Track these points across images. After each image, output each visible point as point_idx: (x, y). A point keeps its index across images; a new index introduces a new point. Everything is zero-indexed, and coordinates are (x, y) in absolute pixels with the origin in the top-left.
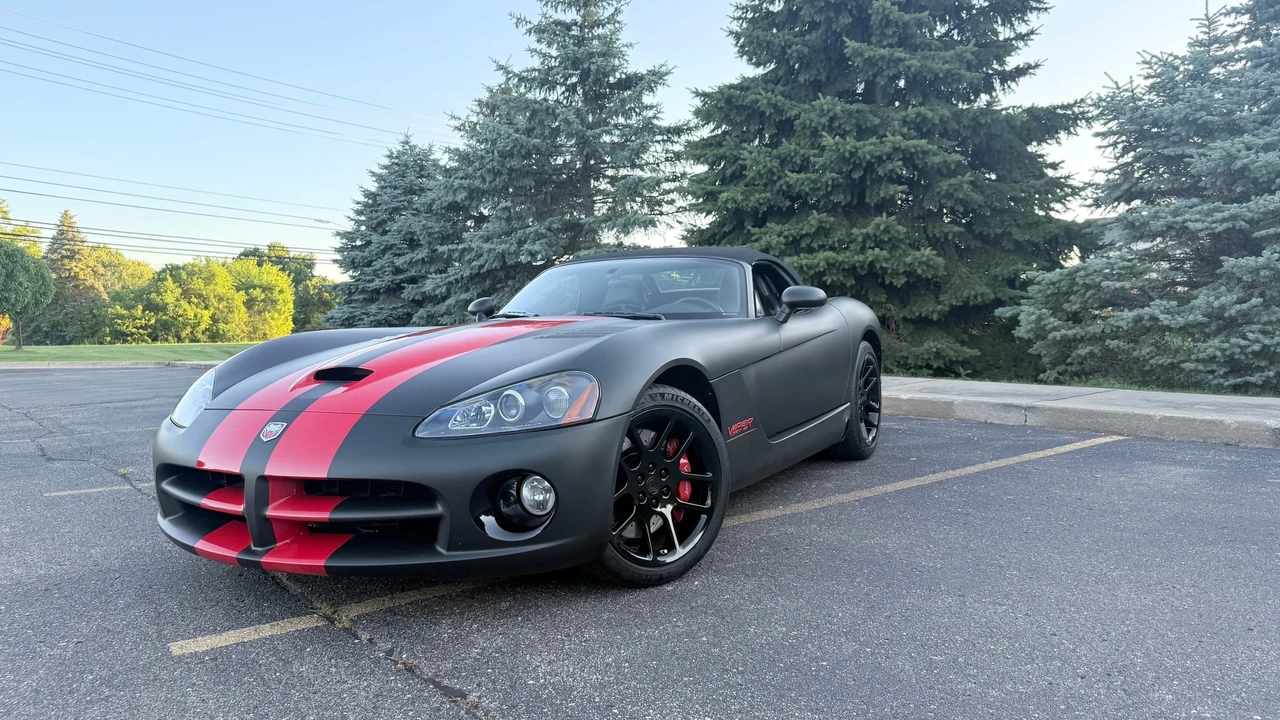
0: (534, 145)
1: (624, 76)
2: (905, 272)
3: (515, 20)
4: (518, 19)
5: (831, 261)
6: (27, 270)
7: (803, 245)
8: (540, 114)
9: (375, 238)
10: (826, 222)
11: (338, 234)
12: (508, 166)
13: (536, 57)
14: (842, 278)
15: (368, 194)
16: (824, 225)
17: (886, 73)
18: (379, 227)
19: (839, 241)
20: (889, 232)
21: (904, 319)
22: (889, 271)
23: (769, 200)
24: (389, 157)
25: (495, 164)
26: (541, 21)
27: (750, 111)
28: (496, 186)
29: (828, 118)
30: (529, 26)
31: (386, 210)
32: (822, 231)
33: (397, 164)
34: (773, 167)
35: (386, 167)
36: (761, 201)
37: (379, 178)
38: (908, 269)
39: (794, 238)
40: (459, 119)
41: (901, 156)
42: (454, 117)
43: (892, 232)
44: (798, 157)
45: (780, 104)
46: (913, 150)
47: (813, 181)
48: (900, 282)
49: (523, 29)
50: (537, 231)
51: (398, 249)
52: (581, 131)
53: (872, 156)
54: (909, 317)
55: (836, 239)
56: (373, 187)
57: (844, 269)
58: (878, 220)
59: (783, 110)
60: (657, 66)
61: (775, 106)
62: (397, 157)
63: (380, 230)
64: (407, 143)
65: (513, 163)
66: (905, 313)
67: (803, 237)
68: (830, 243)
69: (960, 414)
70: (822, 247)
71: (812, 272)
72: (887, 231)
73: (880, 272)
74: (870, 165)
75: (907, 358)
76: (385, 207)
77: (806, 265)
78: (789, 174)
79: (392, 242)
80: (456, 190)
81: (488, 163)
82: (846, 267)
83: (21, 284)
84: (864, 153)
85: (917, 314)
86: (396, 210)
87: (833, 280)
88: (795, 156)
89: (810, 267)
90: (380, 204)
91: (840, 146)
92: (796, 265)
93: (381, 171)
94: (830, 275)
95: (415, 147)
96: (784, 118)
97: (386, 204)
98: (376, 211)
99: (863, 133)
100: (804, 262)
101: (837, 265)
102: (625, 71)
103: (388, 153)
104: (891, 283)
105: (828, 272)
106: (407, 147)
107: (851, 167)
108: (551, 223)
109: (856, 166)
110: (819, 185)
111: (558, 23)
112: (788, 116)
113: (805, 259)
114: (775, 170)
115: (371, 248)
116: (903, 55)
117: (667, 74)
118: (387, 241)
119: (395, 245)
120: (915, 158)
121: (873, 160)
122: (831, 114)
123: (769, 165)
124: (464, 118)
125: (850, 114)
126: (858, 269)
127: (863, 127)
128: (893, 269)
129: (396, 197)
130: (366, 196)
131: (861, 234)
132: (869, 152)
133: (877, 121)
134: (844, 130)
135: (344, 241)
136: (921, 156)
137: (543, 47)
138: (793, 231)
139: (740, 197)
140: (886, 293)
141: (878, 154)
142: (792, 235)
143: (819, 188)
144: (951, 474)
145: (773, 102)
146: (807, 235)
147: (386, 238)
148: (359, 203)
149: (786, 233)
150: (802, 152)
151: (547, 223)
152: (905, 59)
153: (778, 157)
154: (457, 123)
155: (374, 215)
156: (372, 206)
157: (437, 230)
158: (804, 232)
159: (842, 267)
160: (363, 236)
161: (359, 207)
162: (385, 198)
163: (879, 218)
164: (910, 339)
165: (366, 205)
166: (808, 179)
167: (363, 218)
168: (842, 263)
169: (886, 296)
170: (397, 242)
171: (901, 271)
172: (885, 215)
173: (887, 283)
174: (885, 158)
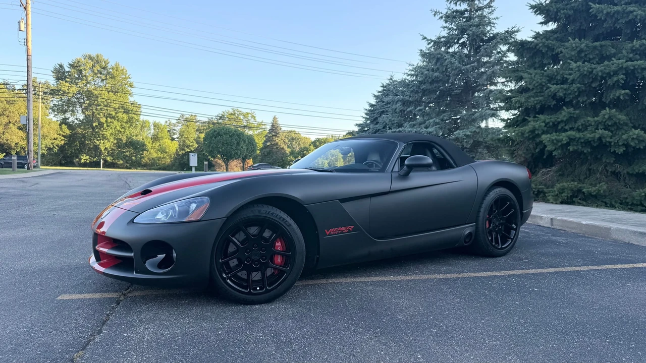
0: (435, 77)
1: (491, 35)
2: (623, 145)
3: (434, 13)
4: (436, 12)
5: (572, 137)
6: (245, 141)
7: (560, 128)
8: (441, 60)
9: (371, 126)
10: (574, 114)
11: (357, 125)
12: (422, 88)
13: (446, 30)
14: (580, 148)
15: (372, 106)
16: (572, 115)
17: (620, 21)
18: (374, 121)
19: (582, 125)
20: (612, 119)
21: (628, 173)
22: (612, 144)
23: (541, 101)
24: (382, 87)
25: (415, 88)
26: (447, 12)
27: (535, 51)
28: (417, 99)
29: (577, 52)
30: (441, 15)
31: (378, 113)
32: (572, 119)
33: (385, 90)
34: (543, 82)
35: (380, 92)
36: (535, 102)
37: (376, 97)
38: (626, 143)
39: (553, 123)
40: (413, 65)
41: (624, 72)
42: (410, 65)
43: (614, 119)
44: (559, 76)
45: (550, 45)
46: (632, 68)
47: (565, 90)
48: (621, 150)
49: (438, 17)
50: (434, 121)
51: (382, 131)
52: (459, 67)
53: (604, 73)
54: (631, 173)
55: (580, 124)
56: (373, 101)
57: (581, 142)
58: (603, 112)
59: (554, 49)
60: (510, 28)
61: (548, 47)
62: (385, 87)
63: (375, 123)
64: (391, 79)
65: (424, 86)
66: (630, 170)
67: (559, 123)
68: (576, 126)
69: (615, 236)
70: (571, 129)
71: (560, 144)
72: (610, 118)
73: (608, 144)
74: (602, 78)
75: (627, 198)
76: (378, 111)
77: (556, 139)
78: (551, 86)
79: (379, 128)
80: (397, 102)
81: (411, 88)
82: (582, 141)
83: (242, 147)
84: (597, 72)
85: (637, 171)
86: (383, 112)
87: (574, 149)
88: (557, 75)
89: (558, 141)
90: (376, 110)
91: (581, 68)
92: (548, 139)
93: (378, 94)
94: (573, 145)
95: (396, 81)
96: (554, 53)
97: (378, 110)
98: (374, 113)
99: (603, 58)
100: (554, 138)
101: (577, 139)
102: (492, 32)
103: (382, 85)
104: (615, 151)
105: (571, 143)
106: (391, 81)
107: (591, 80)
108: (444, 117)
109: (594, 80)
110: (569, 92)
111: (457, 11)
112: (557, 51)
113: (554, 136)
114: (544, 84)
115: (370, 131)
116: (632, 9)
117: (517, 32)
118: (377, 128)
119: (379, 130)
120: (636, 72)
121: (604, 76)
122: (578, 49)
123: (540, 81)
124: (416, 65)
125: (595, 48)
126: (592, 142)
127: (604, 55)
128: (615, 143)
129: (383, 106)
130: (370, 106)
131: (594, 121)
132: (601, 71)
133: (613, 51)
134: (590, 58)
135: (359, 128)
136: (639, 71)
137: (447, 25)
138: (552, 119)
139: (523, 100)
140: (615, 158)
141: (607, 71)
142: (551, 121)
143: (570, 94)
144: (539, 271)
145: (546, 44)
146: (562, 121)
147: (376, 126)
148: (366, 110)
149: (547, 121)
150: (561, 72)
151: (441, 117)
152: (634, 11)
153: (548, 76)
154: (411, 68)
155: (372, 115)
156: (372, 111)
157: (396, 122)
158: (559, 120)
159: (580, 141)
160: (367, 125)
161: (366, 112)
162: (378, 107)
163: (604, 111)
164: (633, 186)
165: (370, 111)
166: (562, 88)
167: (368, 117)
168: (580, 138)
169: (614, 159)
170: (381, 128)
171: (620, 144)
172: (607, 109)
173: (612, 151)
174: (612, 74)
